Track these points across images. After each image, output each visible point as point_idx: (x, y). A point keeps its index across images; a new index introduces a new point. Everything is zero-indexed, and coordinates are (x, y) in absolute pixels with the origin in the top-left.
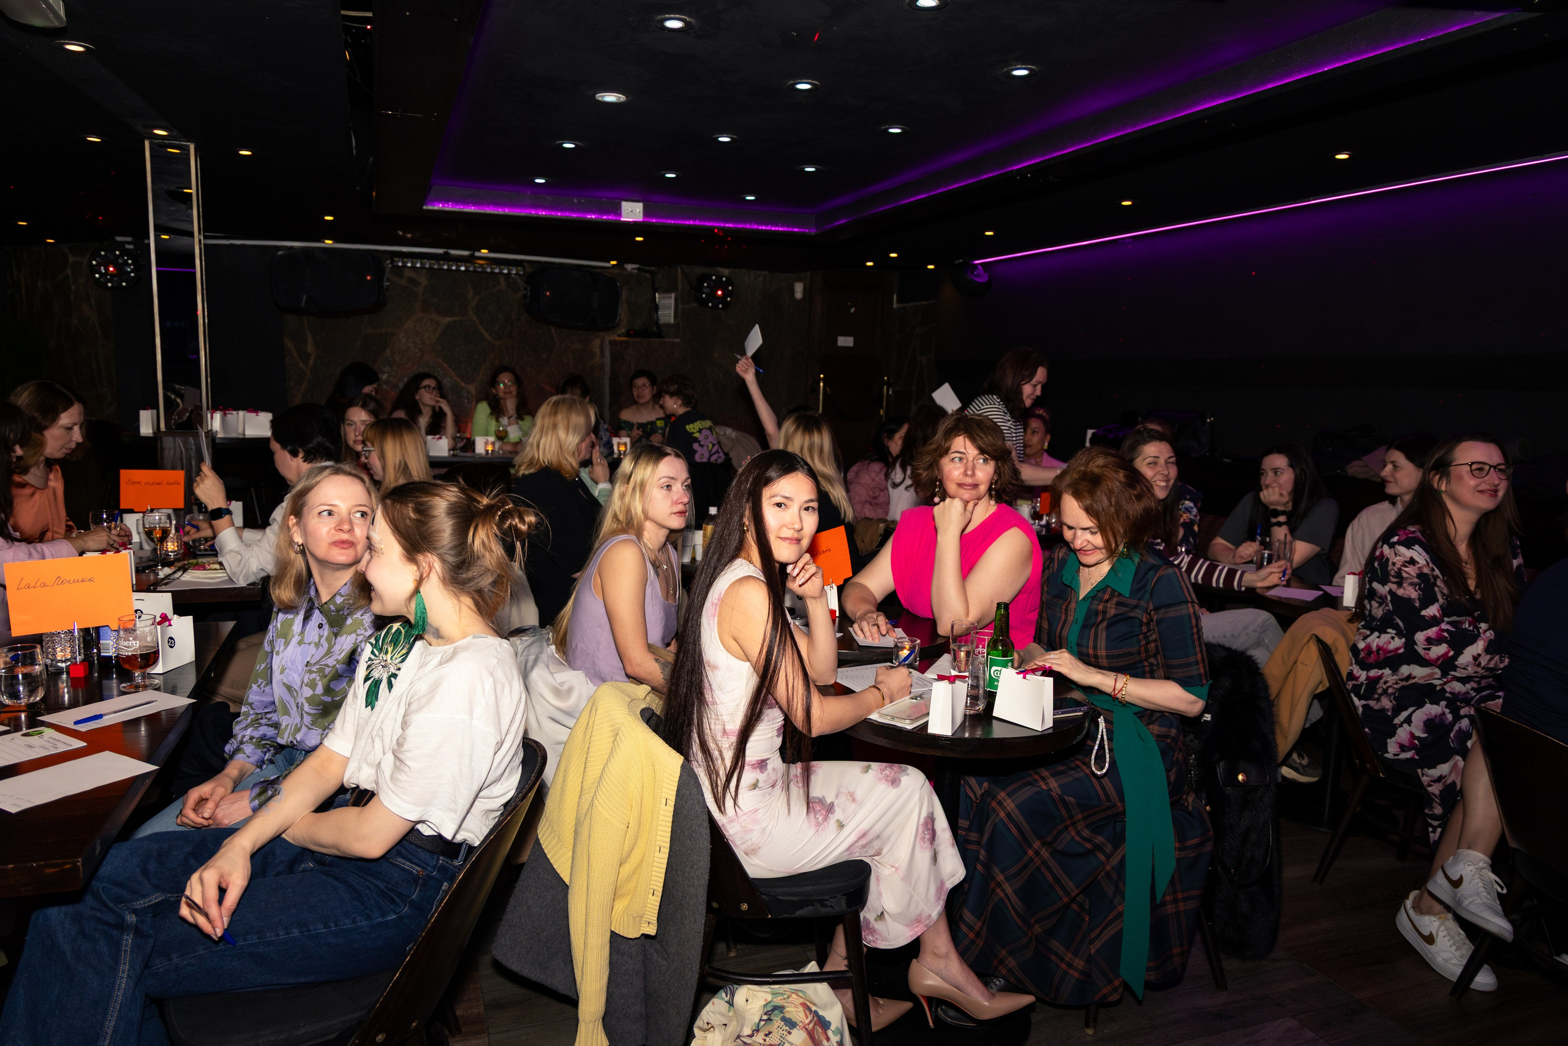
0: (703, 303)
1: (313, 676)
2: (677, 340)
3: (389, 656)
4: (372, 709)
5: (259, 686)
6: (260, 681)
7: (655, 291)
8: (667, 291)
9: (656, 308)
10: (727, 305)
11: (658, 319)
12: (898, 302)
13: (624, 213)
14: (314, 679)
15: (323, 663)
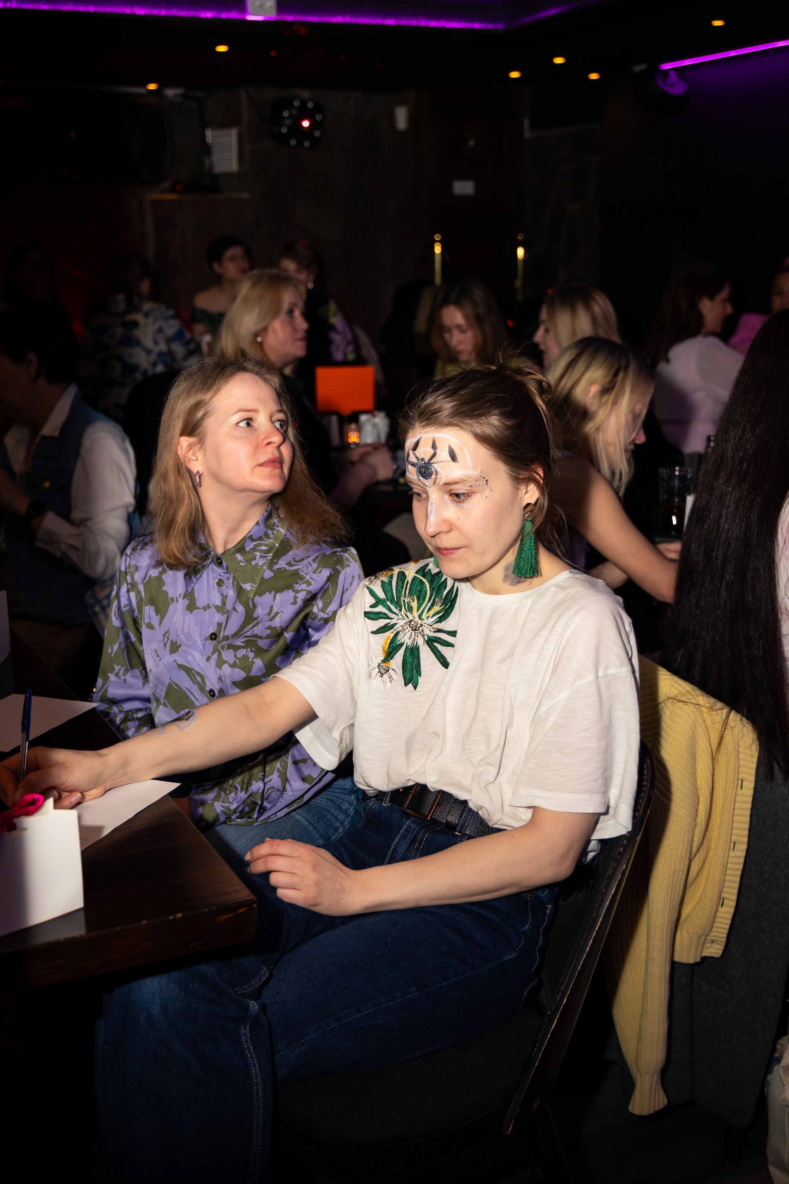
0: (284, 140)
1: (241, 653)
2: (246, 196)
3: (416, 614)
4: (415, 688)
5: (117, 675)
6: (117, 668)
7: (205, 124)
8: (224, 124)
9: (207, 150)
10: (315, 142)
11: (211, 167)
12: (532, 128)
13: (250, 8)
14: (246, 657)
15: (248, 634)
